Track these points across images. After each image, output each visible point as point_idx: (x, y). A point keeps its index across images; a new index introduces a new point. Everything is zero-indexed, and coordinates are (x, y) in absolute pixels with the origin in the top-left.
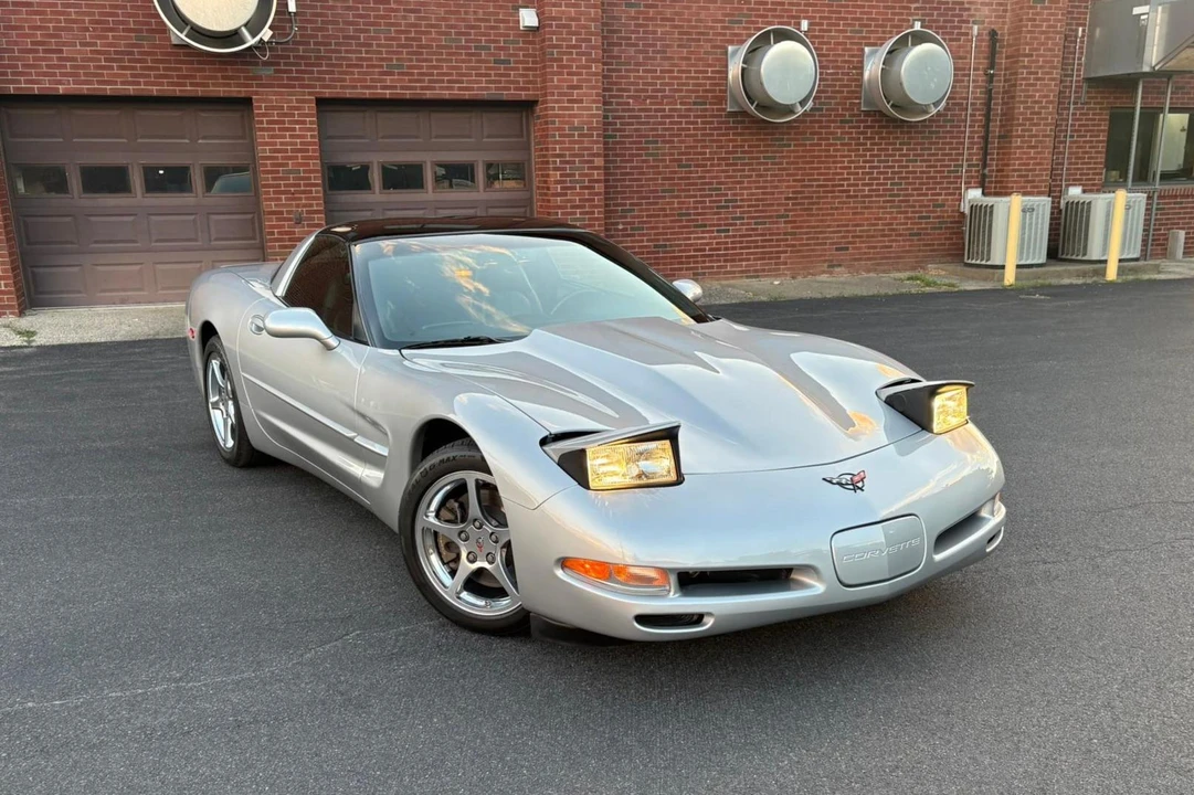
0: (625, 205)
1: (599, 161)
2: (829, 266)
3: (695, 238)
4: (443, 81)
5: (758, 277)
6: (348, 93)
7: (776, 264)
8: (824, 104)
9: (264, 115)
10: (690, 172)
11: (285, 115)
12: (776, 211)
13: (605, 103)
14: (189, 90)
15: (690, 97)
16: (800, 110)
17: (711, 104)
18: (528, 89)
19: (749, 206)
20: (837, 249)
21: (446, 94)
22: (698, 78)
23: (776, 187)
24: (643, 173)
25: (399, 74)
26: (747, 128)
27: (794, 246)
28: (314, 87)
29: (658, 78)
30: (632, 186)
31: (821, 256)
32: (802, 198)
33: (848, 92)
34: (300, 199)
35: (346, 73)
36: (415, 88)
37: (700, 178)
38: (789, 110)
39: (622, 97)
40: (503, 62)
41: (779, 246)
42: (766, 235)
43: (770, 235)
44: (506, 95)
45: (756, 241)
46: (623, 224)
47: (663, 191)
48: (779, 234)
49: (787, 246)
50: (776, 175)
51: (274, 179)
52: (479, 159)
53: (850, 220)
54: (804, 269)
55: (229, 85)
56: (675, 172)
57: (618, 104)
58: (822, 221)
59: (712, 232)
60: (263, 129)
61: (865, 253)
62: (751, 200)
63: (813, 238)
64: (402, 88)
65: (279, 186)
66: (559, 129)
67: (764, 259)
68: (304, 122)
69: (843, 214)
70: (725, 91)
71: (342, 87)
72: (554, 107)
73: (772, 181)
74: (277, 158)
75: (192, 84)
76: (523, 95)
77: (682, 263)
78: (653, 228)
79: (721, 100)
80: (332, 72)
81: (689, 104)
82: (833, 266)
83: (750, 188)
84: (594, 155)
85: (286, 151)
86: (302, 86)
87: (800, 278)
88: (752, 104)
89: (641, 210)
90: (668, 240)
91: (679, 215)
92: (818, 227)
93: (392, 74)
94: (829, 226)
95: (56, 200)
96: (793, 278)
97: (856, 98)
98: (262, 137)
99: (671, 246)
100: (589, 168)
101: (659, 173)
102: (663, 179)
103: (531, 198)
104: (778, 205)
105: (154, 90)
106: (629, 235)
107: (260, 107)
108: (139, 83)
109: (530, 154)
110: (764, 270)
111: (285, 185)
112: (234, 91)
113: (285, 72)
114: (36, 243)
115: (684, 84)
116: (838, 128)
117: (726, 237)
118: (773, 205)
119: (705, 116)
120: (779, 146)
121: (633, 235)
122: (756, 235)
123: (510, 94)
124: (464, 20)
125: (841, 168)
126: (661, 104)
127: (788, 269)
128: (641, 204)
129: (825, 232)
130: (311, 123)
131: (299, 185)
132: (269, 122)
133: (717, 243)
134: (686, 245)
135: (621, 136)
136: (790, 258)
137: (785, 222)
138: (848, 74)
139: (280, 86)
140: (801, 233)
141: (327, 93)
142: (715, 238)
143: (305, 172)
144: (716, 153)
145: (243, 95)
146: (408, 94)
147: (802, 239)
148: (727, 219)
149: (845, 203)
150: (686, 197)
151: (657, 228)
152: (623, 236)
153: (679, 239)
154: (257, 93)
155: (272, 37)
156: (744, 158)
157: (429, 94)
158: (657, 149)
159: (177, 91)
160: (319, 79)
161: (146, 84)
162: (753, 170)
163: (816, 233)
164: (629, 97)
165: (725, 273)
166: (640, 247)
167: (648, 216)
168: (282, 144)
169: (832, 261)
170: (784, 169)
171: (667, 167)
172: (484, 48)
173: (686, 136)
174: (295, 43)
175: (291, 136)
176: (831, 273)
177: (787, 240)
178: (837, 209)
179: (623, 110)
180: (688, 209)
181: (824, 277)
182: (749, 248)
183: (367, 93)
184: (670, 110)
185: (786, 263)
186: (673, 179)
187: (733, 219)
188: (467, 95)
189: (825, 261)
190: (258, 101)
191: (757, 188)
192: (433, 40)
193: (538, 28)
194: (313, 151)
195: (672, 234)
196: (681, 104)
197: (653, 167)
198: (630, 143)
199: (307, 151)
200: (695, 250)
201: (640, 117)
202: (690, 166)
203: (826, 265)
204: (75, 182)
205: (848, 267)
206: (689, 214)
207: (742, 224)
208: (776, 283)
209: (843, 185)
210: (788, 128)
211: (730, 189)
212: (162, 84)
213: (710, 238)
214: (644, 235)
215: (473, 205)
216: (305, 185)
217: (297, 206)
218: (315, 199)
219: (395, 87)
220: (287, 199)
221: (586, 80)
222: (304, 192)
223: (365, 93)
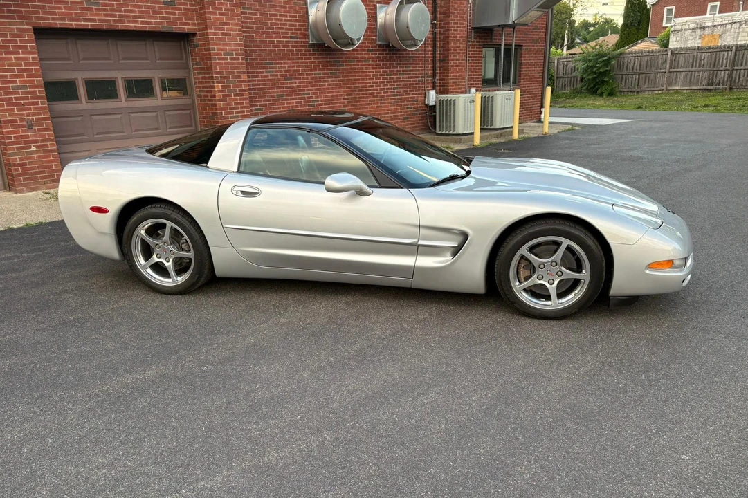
0: (257, 105)
1: (244, 77)
4: (129, 17)
6: (59, 24)
10: (292, 83)
11: (10, 41)
12: (339, 107)
15: (288, 33)
17: (299, 38)
18: (189, 25)
19: (325, 104)
21: (132, 26)
22: (291, 21)
23: (338, 91)
24: (265, 84)
25: (96, 9)
26: (320, 54)
28: (31, 18)
29: (269, 20)
30: (260, 93)
32: (351, 98)
33: (370, 32)
34: (30, 109)
35: (55, 8)
36: (109, 21)
37: (298, 87)
39: (249, 32)
44: (174, 29)
47: (278, 96)
50: (337, 85)
51: (6, 94)
52: (155, 76)
53: (375, 111)
56: (285, 83)
57: (246, 37)
62: (326, 100)
64: (100, 20)
65: (11, 99)
66: (217, 54)
68: (25, 47)
69: (372, 108)
70: (308, 30)
71: (53, 19)
72: (213, 39)
73: (336, 88)
74: (5, 76)
76: (186, 29)
79: (305, 35)
80: (44, 7)
81: (288, 38)
83: (325, 93)
84: (241, 72)
85: (13, 70)
86: (20, 18)
88: (332, 38)
89: (266, 109)
93: (91, 9)
97: (374, 36)
100: (238, 82)
101: (275, 83)
102: (278, 88)
103: (193, 103)
104: (340, 103)
109: (189, 73)
111: (16, 99)
115: (284, 24)
118: (337, 103)
119: (297, 46)
120: (338, 66)
123: (177, 27)
125: (369, 79)
126: (272, 38)
128: (266, 105)
130: (31, 47)
131: (28, 98)
135: (250, 60)
141: (41, 23)
143: (30, 87)
144: (305, 70)
146: (104, 25)
149: (372, 101)
150: (291, 99)
156: (320, 74)
157: (120, 26)
158: (272, 67)
160: (34, 12)
162: (325, 81)
164: (253, 32)
168: (9, 65)
170: (341, 80)
171: (279, 80)
173: (288, 59)
175: (16, 59)
178: (368, 104)
179: (250, 41)
183: (74, 24)
184: (278, 42)
186: (283, 88)
188: (148, 27)
191: (328, 92)
194: (36, 70)
196: (283, 38)
197: (271, 80)
198: (256, 64)
199: (31, 70)
201: (260, 46)
202: (291, 79)
209: (371, 90)
210: (341, 54)
211: (314, 93)
215: (154, 109)
216: (32, 98)
217: (28, 115)
218: (41, 108)
219: (95, 20)
220: (18, 110)
221: (232, 19)
222: (33, 104)
223: (72, 25)
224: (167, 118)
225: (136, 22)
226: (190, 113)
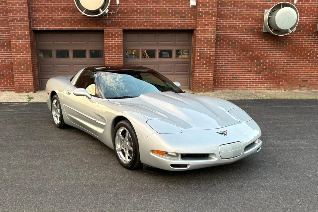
0: (222, 64)
1: (213, 49)
2: (299, 87)
3: (247, 75)
4: (163, 24)
5: (270, 89)
6: (133, 28)
7: (278, 85)
8: (302, 29)
9: (107, 35)
10: (247, 53)
11: (113, 35)
12: (279, 67)
13: (217, 30)
14: (86, 28)
15: (249, 28)
16: (290, 31)
17: (256, 30)
18: (191, 26)
19: (269, 65)
20: (303, 81)
21: (164, 28)
22: (252, 21)
23: (280, 59)
24: (230, 53)
25: (149, 22)
26: (270, 38)
27: (286, 79)
28: (123, 26)
29: (238, 21)
30: (225, 58)
31: (296, 83)
32: (290, 62)
33: (311, 25)
34: (116, 61)
35: (132, 22)
36: (154, 26)
37: (250, 55)
38: (287, 31)
39: (224, 28)
40: (183, 17)
41: (280, 79)
42: (275, 75)
43: (277, 75)
44: (183, 28)
45: (271, 77)
46: (221, 70)
47: (236, 59)
48: (280, 75)
49: (283, 79)
50: (280, 54)
51: (109, 54)
52: (174, 49)
53: (310, 70)
54: (289, 87)
55: (97, 26)
56: (241, 53)
57: (222, 30)
58: (298, 71)
59: (254, 73)
60: (106, 39)
61: (315, 83)
62: (270, 63)
63: (294, 77)
64: (150, 26)
65: (110, 56)
66: (200, 39)
67: (273, 83)
68: (119, 37)
69: (307, 68)
70: (262, 26)
71: (131, 26)
72: (199, 32)
73: (278, 57)
74: (110, 48)
75: (87, 26)
76: (189, 28)
77: (242, 83)
78: (232, 72)
79: (260, 28)
80: (128, 22)
81: (248, 30)
82: (301, 87)
83: (270, 59)
84: (212, 47)
85: (113, 46)
86: (119, 26)
87: (287, 91)
88: (271, 29)
89: (228, 65)
90: (238, 76)
91: (242, 67)
92: (296, 73)
93: (147, 22)
94: (300, 73)
95: (49, 60)
96: (285, 90)
97: (315, 27)
98: (106, 42)
99: (238, 78)
100: (209, 52)
101: (235, 53)
102: (237, 55)
103: (190, 61)
104: (280, 65)
105: (76, 28)
106: (223, 74)
107: (106, 33)
108: (72, 26)
109: (191, 47)
110: (273, 87)
111: (112, 56)
112: (99, 28)
113: (114, 22)
114: (43, 72)
115: (247, 23)
116: (307, 38)
117: (259, 75)
118: (278, 65)
119: (254, 34)
120: (282, 44)
121: (225, 74)
122: (271, 75)
123: (185, 27)
124: (171, 4)
125: (307, 52)
126: (238, 30)
127: (283, 87)
128: (228, 64)
129: (299, 75)
130: (121, 37)
131: (116, 56)
132: (108, 37)
133: (256, 77)
134: (244, 78)
135: (223, 41)
136: (284, 83)
137: (283, 71)
138: (312, 18)
139: (112, 26)
140: (288, 75)
141: (126, 28)
142: (255, 75)
143: (118, 52)
144: (257, 47)
145: (101, 29)
146: (151, 28)
147: (289, 77)
148: (260, 69)
149: (308, 64)
150: (245, 61)
151: (234, 72)
152: (221, 74)
153: (241, 75)
154: (105, 29)
155: (108, 12)
156: (268, 48)
157: (158, 28)
158: (235, 45)
159: (83, 28)
160: (124, 24)
161: (74, 26)
162: (271, 52)
163: (295, 75)
164: (226, 28)
165: (258, 88)
166: (227, 78)
167: (230, 68)
168: (111, 44)
169: (301, 85)
170: (284, 52)
171: (239, 51)
172: (177, 13)
173: (246, 41)
174: (118, 13)
175: (114, 41)
176: (300, 89)
177: (283, 77)
178: (304, 66)
179: (224, 32)
180: (245, 65)
181: (297, 91)
182: (268, 79)
183: (139, 28)
184: (241, 32)
185: (282, 85)
186: (241, 55)
187: (262, 69)
188: (170, 28)
189: (298, 85)
190: (105, 31)
191: (272, 59)
192: (161, 11)
193: (196, 6)
194: (121, 46)
195: (239, 73)
196: (245, 30)
197: (233, 51)
198: (226, 43)
199: (119, 46)
200: (247, 79)
201: (230, 35)
202: (247, 51)
203: (298, 86)
204: (54, 54)
205: (308, 87)
206: (246, 67)
207: (266, 71)
208: (277, 92)
209: (307, 58)
210: (286, 38)
211: (262, 59)
212: (79, 26)
213: (253, 75)
214: (229, 74)
215: (171, 63)
216: (118, 56)
217: (115, 63)
218: (120, 61)
219: (148, 26)
220: (112, 61)
221: (211, 23)
222: (117, 59)
223: (138, 28)
224: (176, 68)
225: (166, 26)
226: (188, 65)
